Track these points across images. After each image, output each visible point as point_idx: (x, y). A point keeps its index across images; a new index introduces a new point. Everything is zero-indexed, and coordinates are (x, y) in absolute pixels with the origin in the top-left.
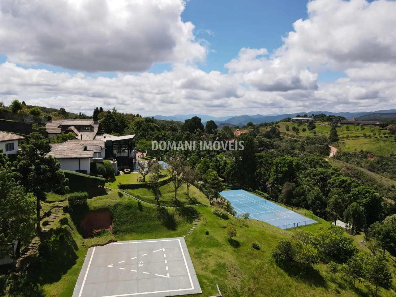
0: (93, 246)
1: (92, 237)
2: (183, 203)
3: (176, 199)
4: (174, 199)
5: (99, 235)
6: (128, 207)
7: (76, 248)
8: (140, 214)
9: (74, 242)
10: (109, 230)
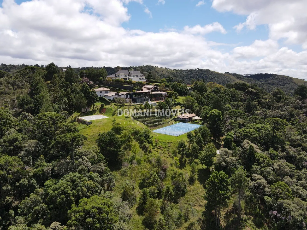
0: (98, 114)
5: (102, 113)
6: (109, 109)
7: (94, 114)
8: (110, 111)
9: (95, 112)
10: (104, 113)
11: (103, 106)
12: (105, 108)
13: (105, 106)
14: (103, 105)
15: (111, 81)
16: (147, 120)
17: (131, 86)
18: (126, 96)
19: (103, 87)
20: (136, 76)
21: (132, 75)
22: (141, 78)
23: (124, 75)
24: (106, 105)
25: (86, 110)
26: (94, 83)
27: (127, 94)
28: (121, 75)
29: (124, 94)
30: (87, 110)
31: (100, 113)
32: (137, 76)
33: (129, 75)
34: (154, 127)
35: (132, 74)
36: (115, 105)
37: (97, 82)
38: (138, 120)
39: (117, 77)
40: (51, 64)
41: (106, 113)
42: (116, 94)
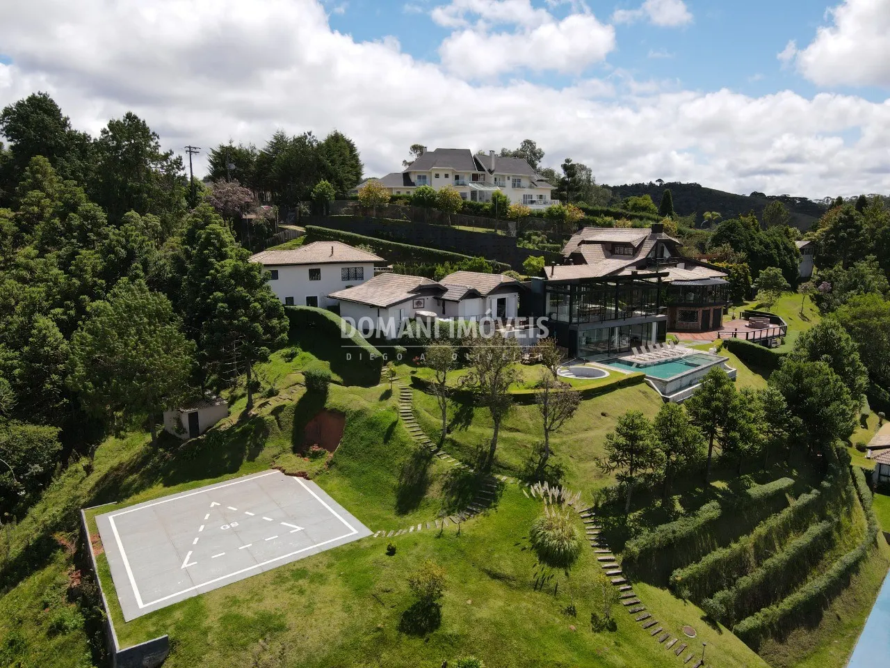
0: (280, 469)
1: (303, 456)
2: (501, 467)
3: (493, 450)
4: (487, 448)
6: (372, 425)
7: (252, 458)
8: (381, 447)
9: (259, 448)
10: (329, 456)
11: (324, 394)
12: (339, 414)
13: (341, 396)
14: (327, 380)
15: (383, 200)
16: (738, 565)
17: (499, 232)
18: (494, 300)
19: (337, 238)
20: (509, 183)
21: (491, 178)
22: (535, 193)
23: (451, 178)
24: (347, 383)
25: (185, 421)
26: (284, 217)
27: (502, 288)
28: (437, 176)
29: (483, 290)
30: (193, 418)
31: (300, 448)
32: (514, 181)
33: (475, 178)
34: (802, 636)
35: (491, 172)
36: (418, 384)
37: (304, 208)
38: (663, 581)
39: (413, 184)
40: (32, 99)
41: (344, 462)
42: (421, 290)
